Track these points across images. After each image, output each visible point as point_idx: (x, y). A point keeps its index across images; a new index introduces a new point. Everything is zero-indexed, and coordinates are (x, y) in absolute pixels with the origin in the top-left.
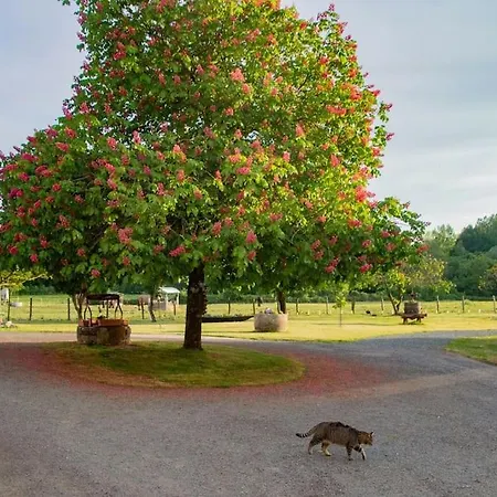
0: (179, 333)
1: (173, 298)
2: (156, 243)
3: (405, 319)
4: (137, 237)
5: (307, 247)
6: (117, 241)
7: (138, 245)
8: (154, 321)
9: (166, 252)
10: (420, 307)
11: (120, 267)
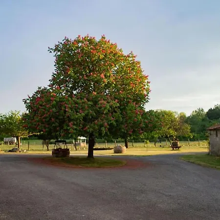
0: (86, 154)
1: (83, 141)
2: (80, 126)
3: (173, 148)
4: (74, 124)
5: (123, 126)
6: (69, 126)
7: (75, 127)
8: (76, 150)
9: (82, 128)
10: (179, 143)
11: (70, 133)
